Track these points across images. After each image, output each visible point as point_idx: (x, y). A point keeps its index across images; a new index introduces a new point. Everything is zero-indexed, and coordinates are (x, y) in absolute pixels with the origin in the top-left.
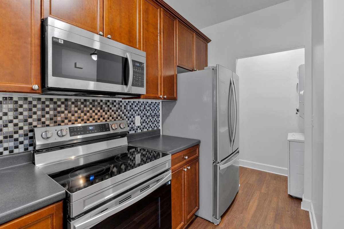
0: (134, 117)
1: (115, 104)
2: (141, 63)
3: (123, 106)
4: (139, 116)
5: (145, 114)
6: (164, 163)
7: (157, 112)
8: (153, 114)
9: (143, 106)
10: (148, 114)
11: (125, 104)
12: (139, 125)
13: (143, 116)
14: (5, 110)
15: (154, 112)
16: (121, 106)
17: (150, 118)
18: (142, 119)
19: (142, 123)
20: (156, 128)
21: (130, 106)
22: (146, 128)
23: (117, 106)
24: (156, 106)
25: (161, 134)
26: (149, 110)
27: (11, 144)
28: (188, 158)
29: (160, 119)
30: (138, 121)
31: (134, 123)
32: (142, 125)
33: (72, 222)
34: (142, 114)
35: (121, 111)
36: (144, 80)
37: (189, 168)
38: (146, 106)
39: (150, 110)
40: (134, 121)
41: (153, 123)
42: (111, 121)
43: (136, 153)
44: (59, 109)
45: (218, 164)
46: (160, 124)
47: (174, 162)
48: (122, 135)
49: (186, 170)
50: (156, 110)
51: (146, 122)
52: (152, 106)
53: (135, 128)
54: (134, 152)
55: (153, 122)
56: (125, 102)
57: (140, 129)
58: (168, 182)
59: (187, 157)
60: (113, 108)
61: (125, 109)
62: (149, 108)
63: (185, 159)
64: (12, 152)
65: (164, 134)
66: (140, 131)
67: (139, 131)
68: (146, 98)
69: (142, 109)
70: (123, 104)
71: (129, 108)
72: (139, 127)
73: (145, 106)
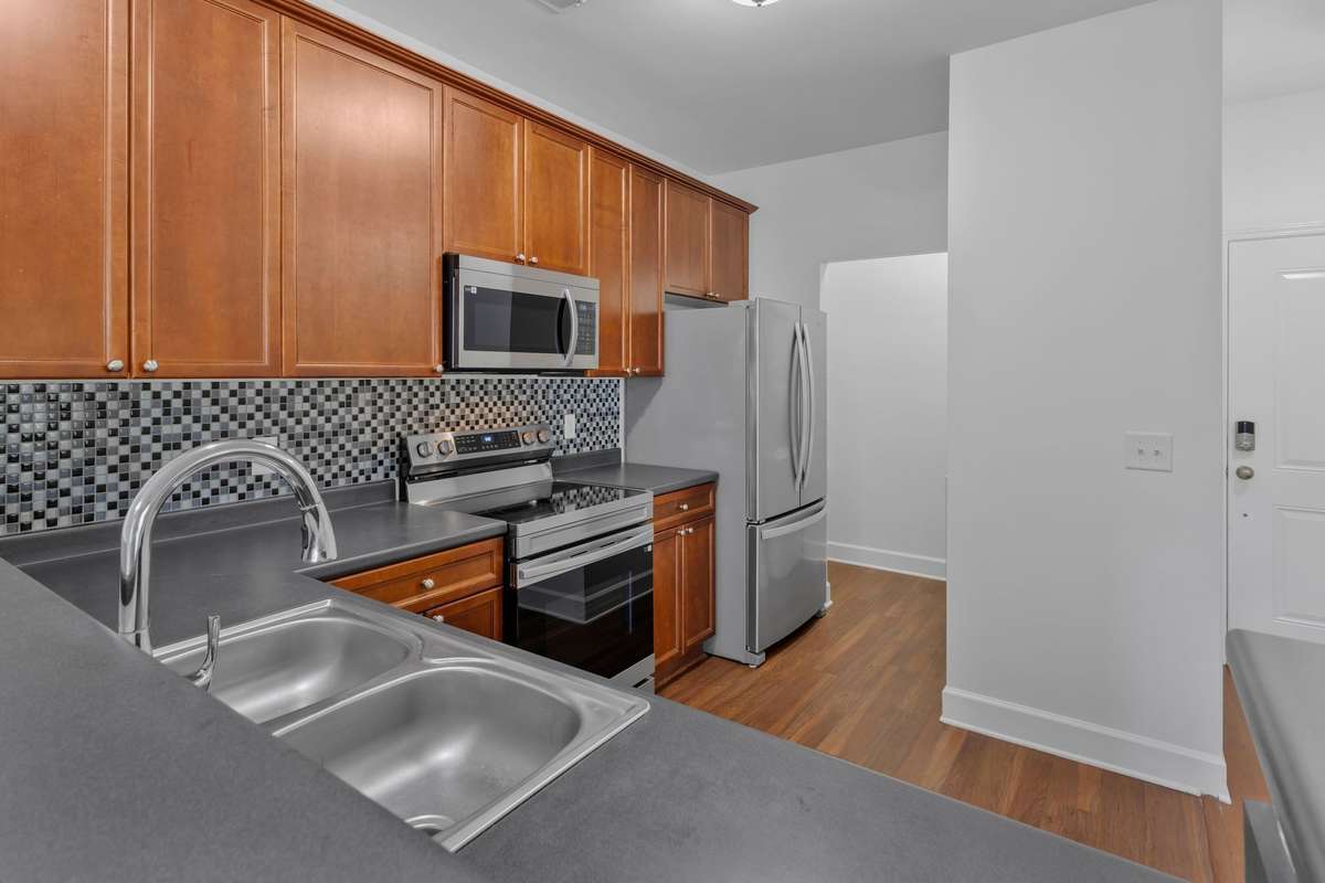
0: (562, 417)
1: (524, 387)
2: (590, 305)
3: (540, 392)
4: (574, 415)
5: (585, 411)
6: (640, 508)
7: (613, 404)
8: (604, 410)
9: (582, 391)
10: (593, 410)
11: (544, 387)
12: (573, 436)
13: (582, 416)
14: (361, 404)
15: (607, 404)
16: (536, 392)
17: (598, 418)
18: (579, 421)
19: (579, 432)
20: (609, 446)
21: (555, 392)
22: (588, 444)
23: (528, 392)
24: (610, 391)
25: (623, 460)
26: (595, 400)
27: (366, 465)
28: (689, 509)
29: (621, 422)
30: (570, 425)
31: (562, 432)
32: (578, 436)
33: (520, 567)
34: (579, 411)
35: (536, 403)
36: (594, 338)
37: (691, 530)
38: (588, 391)
39: (598, 400)
40: (563, 426)
41: (603, 433)
42: (516, 425)
43: (565, 502)
44: (432, 401)
45: (758, 527)
46: (621, 435)
47: (659, 512)
48: (542, 457)
49: (683, 533)
50: (610, 399)
51: (588, 430)
52: (601, 391)
53: (565, 443)
54: (561, 499)
55: (603, 428)
56: (544, 381)
57: (575, 446)
58: (647, 545)
59: (685, 507)
60: (520, 398)
61: (544, 398)
62: (594, 396)
63: (683, 510)
64: (368, 478)
65: (630, 460)
66: (575, 451)
67: (573, 451)
68: (597, 373)
69: (579, 397)
70: (540, 387)
71: (551, 397)
72: (571, 441)
73: (585, 391)
